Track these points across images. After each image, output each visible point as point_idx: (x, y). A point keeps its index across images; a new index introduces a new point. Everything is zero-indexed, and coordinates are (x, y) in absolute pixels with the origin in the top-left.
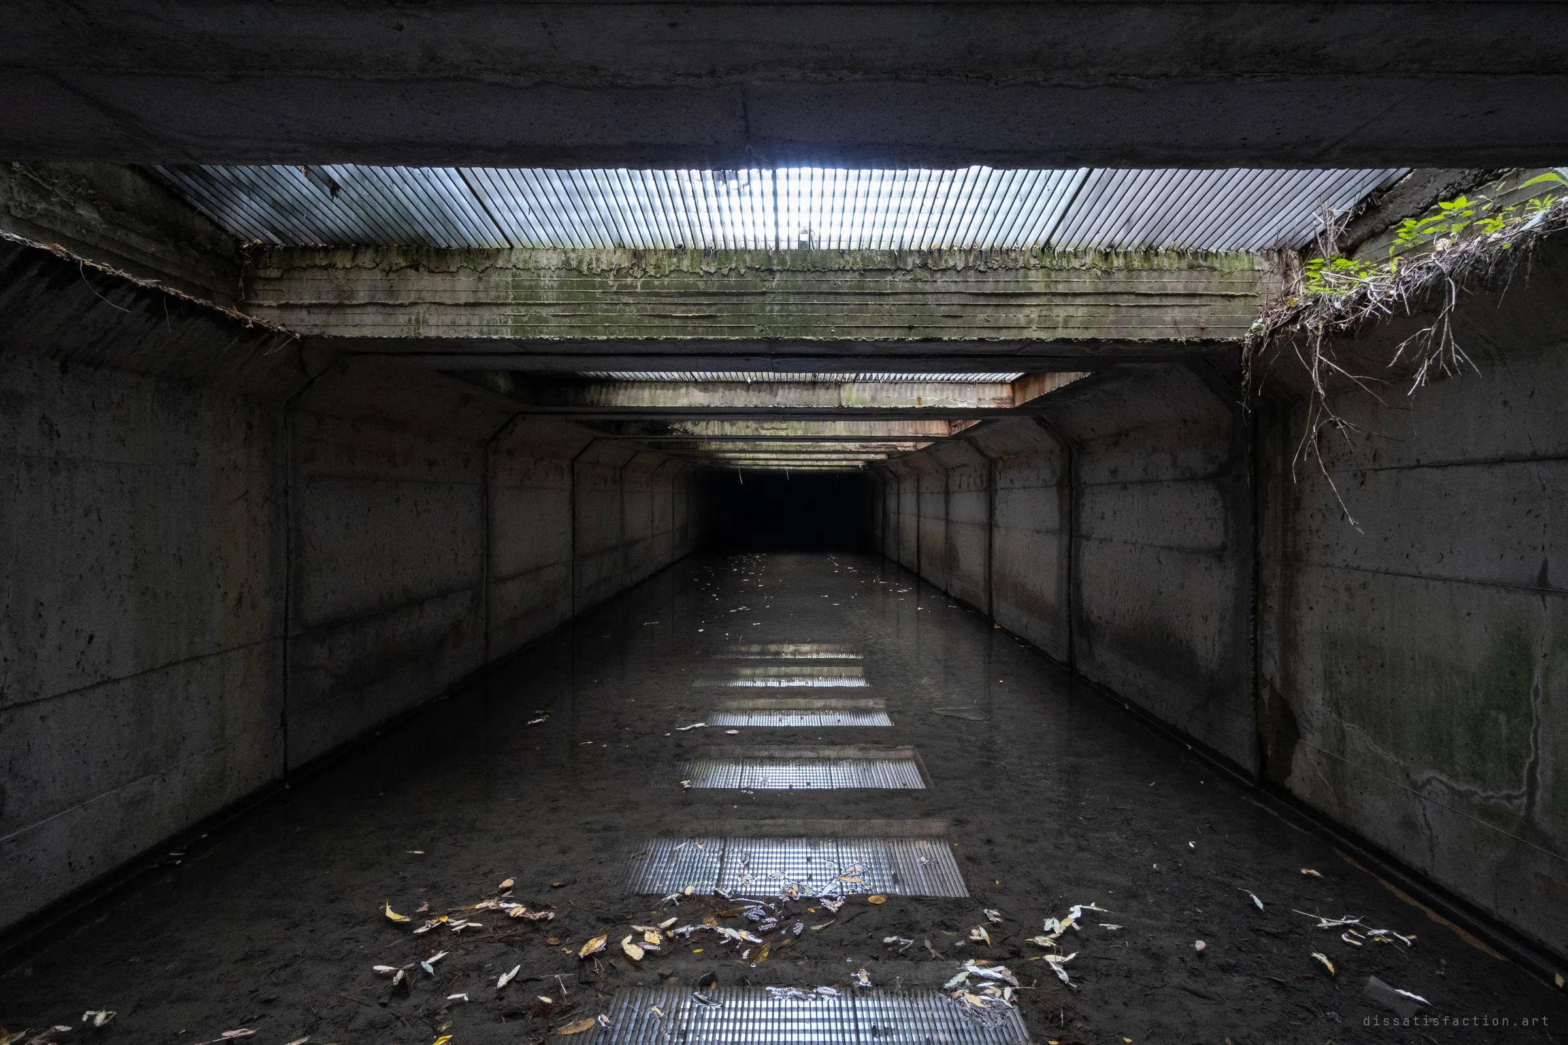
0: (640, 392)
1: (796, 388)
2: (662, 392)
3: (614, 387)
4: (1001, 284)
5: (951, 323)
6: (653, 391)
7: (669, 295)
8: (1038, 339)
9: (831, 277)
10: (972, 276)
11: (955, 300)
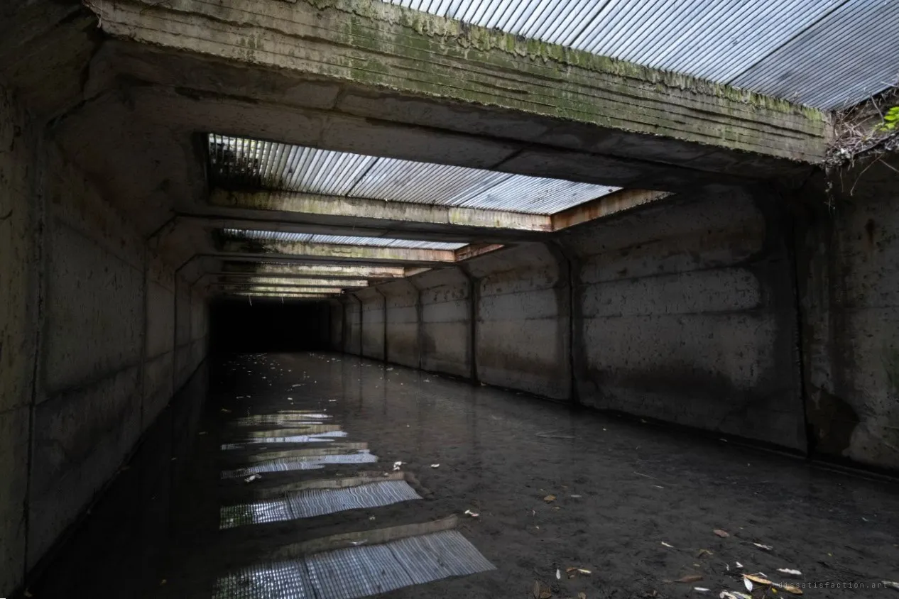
0: (301, 201)
1: (418, 208)
2: (319, 202)
3: (280, 196)
4: (705, 105)
5: (679, 127)
6: (312, 201)
7: (490, 68)
8: (726, 147)
9: (605, 77)
10: (688, 95)
11: (681, 111)
